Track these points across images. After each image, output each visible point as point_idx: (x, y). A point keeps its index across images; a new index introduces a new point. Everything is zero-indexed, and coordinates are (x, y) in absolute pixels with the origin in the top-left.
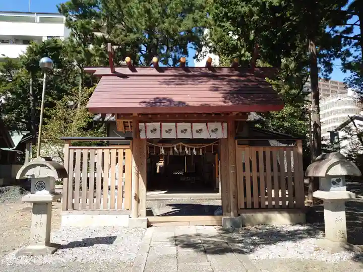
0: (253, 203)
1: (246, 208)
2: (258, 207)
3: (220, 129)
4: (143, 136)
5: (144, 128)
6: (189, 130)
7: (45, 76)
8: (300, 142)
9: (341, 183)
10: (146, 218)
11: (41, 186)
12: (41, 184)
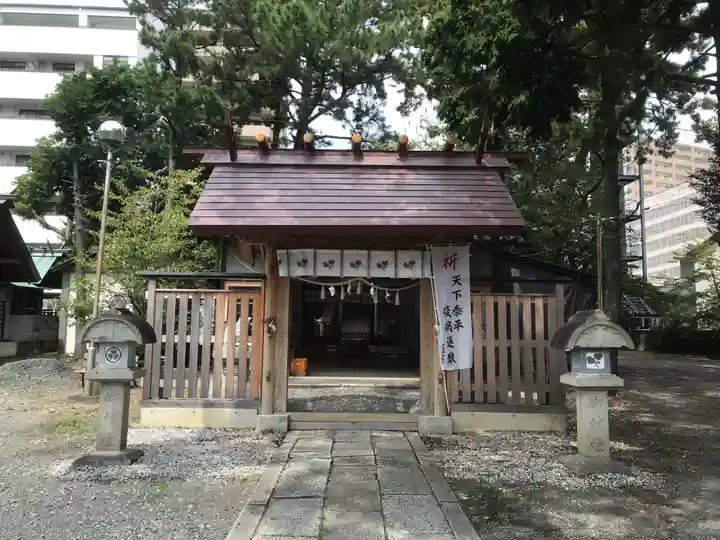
0: (473, 393)
1: (460, 401)
2: (481, 399)
3: (419, 262)
4: (282, 273)
5: (285, 258)
6: (364, 262)
7: (109, 156)
8: (560, 289)
9: (602, 361)
10: (287, 415)
11: (114, 355)
12: (115, 352)
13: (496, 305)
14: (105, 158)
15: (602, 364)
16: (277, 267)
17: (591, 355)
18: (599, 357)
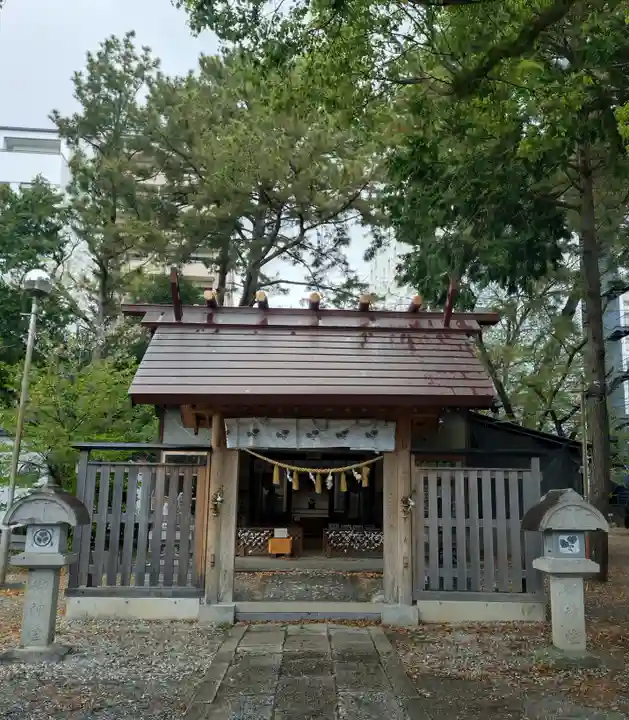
0: (441, 581)
4: (230, 444)
5: (234, 428)
7: (34, 308)
8: (536, 462)
9: (577, 544)
10: (233, 604)
11: (42, 539)
12: (46, 534)
13: (466, 481)
14: (29, 311)
15: (577, 547)
16: (225, 438)
17: (565, 538)
18: (573, 540)
